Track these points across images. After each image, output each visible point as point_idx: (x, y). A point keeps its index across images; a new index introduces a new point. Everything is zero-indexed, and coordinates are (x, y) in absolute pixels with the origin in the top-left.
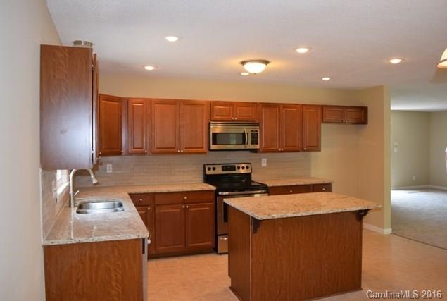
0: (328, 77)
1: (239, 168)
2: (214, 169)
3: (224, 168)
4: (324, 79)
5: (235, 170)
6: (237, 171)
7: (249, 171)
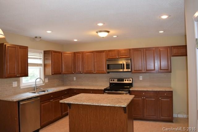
0: (162, 31)
1: (126, 80)
2: (114, 80)
3: (118, 80)
4: (160, 32)
5: (124, 81)
6: (125, 82)
7: (131, 82)
